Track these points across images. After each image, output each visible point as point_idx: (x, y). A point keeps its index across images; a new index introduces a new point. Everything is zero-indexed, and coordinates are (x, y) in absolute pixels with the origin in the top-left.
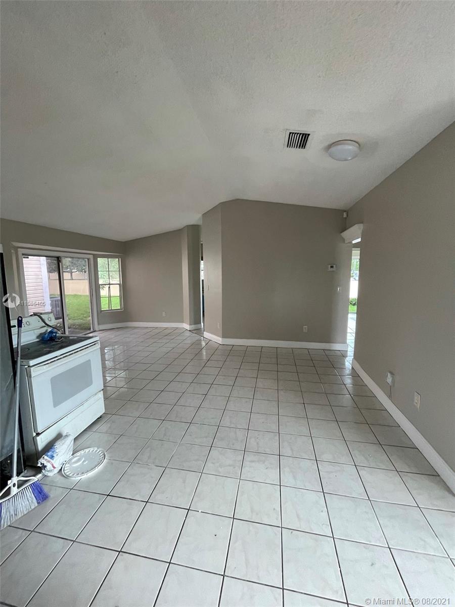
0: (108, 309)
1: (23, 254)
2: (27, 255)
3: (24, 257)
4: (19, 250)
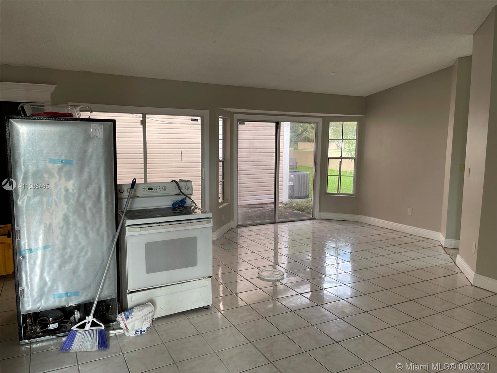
0: (336, 192)
1: (239, 120)
2: (242, 121)
3: (240, 124)
4: (235, 115)
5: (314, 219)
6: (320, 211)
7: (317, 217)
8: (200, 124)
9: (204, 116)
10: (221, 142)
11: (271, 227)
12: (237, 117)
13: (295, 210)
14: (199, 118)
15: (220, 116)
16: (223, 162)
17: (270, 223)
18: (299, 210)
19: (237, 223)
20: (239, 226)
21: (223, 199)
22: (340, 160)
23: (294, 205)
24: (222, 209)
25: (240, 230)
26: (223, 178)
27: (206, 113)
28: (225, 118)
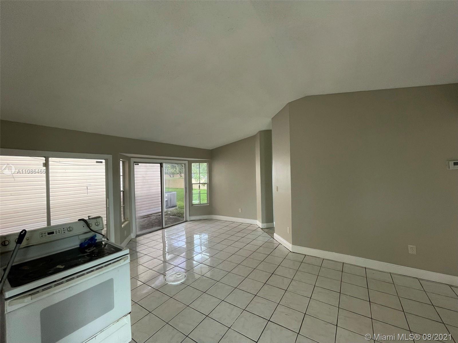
0: (198, 203)
1: (135, 162)
2: (137, 163)
3: (135, 164)
4: (132, 158)
5: (186, 221)
6: (190, 216)
7: (188, 220)
8: (105, 165)
9: (107, 159)
10: (121, 177)
11: (160, 232)
12: (133, 160)
13: (171, 215)
14: (104, 161)
15: (121, 159)
16: (123, 192)
17: (160, 230)
18: (173, 216)
19: (136, 233)
20: (137, 236)
21: (124, 219)
22: (199, 185)
23: (169, 213)
24: (124, 227)
25: (138, 239)
26: (124, 204)
27: (110, 157)
28: (124, 161)
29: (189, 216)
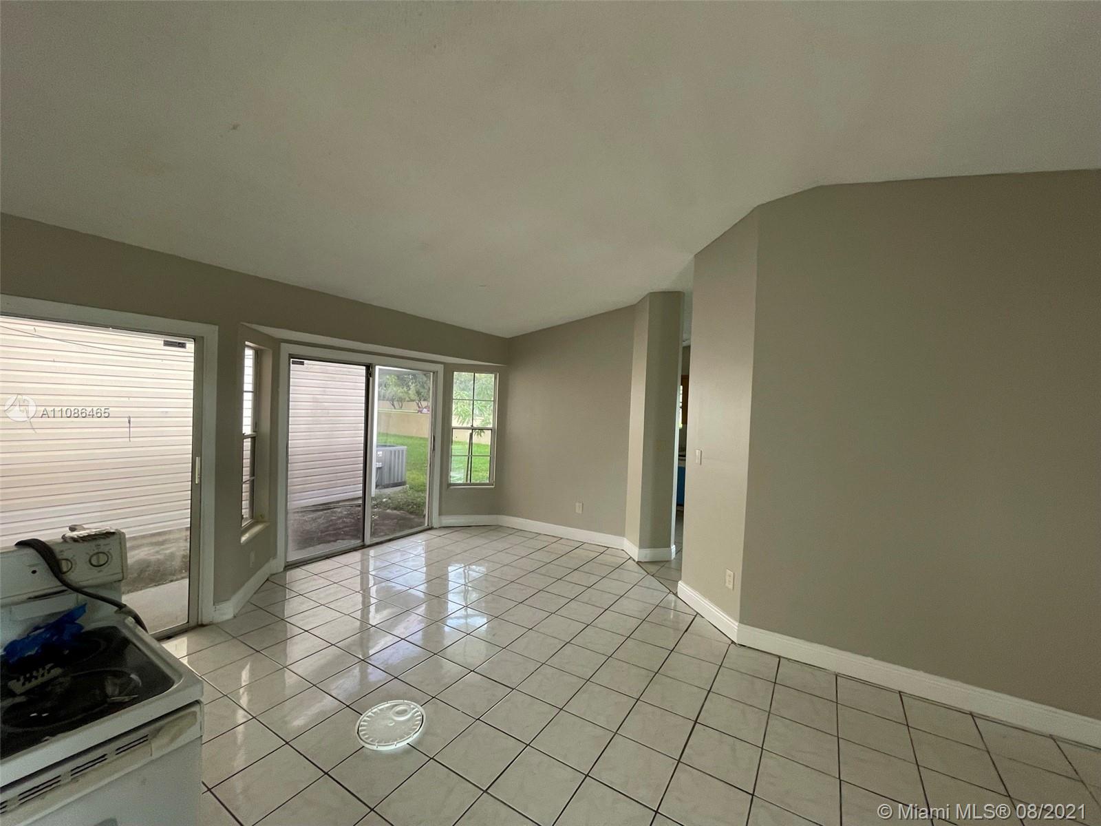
0: (465, 482)
1: (291, 356)
2: (300, 359)
3: (294, 363)
4: (283, 345)
5: (431, 528)
6: (440, 514)
7: (435, 525)
8: (193, 355)
9: (203, 337)
10: (248, 396)
12: (286, 349)
13: (389, 508)
14: (190, 342)
15: (247, 343)
16: (254, 439)
17: (355, 549)
18: (395, 509)
19: (286, 559)
20: (289, 568)
21: (252, 516)
22: (471, 431)
23: (384, 500)
24: (249, 541)
25: (291, 574)
26: (253, 473)
27: (211, 332)
28: (261, 350)
29: (438, 514)
